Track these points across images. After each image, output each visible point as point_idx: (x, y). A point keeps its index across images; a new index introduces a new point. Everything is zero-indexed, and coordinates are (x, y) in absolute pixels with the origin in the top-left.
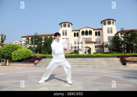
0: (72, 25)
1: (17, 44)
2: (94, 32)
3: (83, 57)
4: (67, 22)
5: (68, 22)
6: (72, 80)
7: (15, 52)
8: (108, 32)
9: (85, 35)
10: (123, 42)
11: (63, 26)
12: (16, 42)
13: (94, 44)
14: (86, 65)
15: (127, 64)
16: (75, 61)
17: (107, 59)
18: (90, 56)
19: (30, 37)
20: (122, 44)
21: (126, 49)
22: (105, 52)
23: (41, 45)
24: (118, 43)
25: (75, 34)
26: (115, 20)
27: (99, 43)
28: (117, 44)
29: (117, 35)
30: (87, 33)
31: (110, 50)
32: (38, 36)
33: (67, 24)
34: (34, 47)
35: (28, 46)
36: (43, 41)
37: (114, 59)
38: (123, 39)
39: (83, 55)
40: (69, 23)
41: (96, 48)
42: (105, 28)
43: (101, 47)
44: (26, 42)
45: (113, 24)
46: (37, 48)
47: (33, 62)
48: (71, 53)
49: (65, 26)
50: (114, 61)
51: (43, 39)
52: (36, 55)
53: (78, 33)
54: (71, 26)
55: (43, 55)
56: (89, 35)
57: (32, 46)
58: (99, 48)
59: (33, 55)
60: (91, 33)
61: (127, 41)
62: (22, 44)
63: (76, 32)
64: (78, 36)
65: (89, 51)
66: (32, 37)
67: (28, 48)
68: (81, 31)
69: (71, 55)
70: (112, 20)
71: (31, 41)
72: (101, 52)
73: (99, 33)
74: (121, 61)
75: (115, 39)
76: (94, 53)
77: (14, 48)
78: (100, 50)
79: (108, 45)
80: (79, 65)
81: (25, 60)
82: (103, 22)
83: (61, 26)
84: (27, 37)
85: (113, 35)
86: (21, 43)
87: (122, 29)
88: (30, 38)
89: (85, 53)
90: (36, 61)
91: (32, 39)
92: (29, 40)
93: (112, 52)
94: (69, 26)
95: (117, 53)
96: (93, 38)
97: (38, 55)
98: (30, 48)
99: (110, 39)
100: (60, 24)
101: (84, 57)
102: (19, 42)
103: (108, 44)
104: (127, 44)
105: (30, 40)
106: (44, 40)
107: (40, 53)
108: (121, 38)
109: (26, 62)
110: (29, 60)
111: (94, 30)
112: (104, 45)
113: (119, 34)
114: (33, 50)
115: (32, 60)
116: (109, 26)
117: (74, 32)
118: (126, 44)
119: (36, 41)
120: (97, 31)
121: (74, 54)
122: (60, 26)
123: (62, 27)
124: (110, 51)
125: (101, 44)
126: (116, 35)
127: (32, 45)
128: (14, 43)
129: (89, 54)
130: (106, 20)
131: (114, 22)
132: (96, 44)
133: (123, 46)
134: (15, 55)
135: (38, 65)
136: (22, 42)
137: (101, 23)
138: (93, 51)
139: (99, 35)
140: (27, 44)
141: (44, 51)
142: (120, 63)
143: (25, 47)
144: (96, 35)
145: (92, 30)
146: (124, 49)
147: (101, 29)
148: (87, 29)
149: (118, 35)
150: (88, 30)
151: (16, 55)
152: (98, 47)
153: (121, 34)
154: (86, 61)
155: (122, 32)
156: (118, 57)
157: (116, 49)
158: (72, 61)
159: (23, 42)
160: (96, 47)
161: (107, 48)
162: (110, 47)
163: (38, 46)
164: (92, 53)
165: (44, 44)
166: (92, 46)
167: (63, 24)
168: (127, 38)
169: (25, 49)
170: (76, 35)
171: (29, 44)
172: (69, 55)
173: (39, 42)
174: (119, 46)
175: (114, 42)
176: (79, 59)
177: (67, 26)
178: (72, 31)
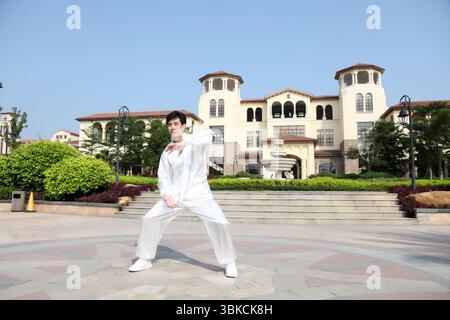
0: (241, 81)
1: (62, 141)
2: (311, 108)
3: (276, 187)
4: (225, 75)
5: (227, 72)
6: (238, 261)
7: (55, 167)
8: (359, 108)
9: (283, 116)
10: (406, 142)
11: (211, 85)
12: (57, 137)
13: (311, 147)
14: (286, 216)
15: (418, 215)
16: (249, 203)
17: (354, 198)
18: (300, 184)
19: (103, 119)
20: (404, 148)
21: (416, 164)
22: (347, 173)
23: (141, 147)
24: (390, 144)
25: (250, 111)
26: (381, 70)
27: (330, 142)
28: (387, 149)
29: (388, 119)
30: (288, 110)
31: (364, 168)
32: (129, 118)
33: (225, 80)
34: (118, 154)
35: (98, 149)
36: (148, 135)
37: (375, 198)
38: (406, 131)
39: (277, 182)
40: (233, 76)
41: (318, 160)
42: (350, 93)
43: (335, 158)
44: (92, 136)
45: (375, 81)
46: (126, 155)
47: (114, 201)
48: (237, 176)
49: (218, 86)
50: (377, 203)
51: (148, 127)
52: (122, 178)
53: (259, 111)
54: (236, 85)
55: (146, 180)
56: (295, 115)
57: (112, 149)
58: (328, 161)
59: (112, 179)
60: (301, 109)
61: (419, 138)
62: (77, 142)
63: (254, 107)
64: (259, 118)
65: (296, 169)
66: (112, 121)
67: (98, 156)
68: (270, 103)
69: (235, 180)
70: (372, 67)
71: (107, 132)
72: (334, 172)
73: (329, 109)
74: (400, 203)
75: (382, 133)
76: (310, 177)
77: (53, 155)
78: (332, 166)
79: (357, 152)
80: (262, 215)
81: (88, 194)
82: (344, 76)
83: (207, 85)
84: (96, 121)
85: (374, 117)
86: (74, 138)
87: (404, 100)
88: (104, 124)
89: (284, 176)
90: (123, 200)
91: (110, 127)
92: (100, 129)
93: (370, 173)
94: (231, 87)
95: (386, 177)
96: (311, 126)
97: (130, 179)
98: (104, 156)
99: (365, 130)
100: (202, 80)
101: (280, 189)
102: (69, 136)
103: (359, 146)
104: (419, 147)
105: (104, 130)
106: (149, 131)
107: (135, 173)
108: (401, 128)
109: (92, 201)
110: (101, 193)
111: (313, 99)
112: (346, 149)
113: (396, 114)
114: (115, 164)
115: (111, 195)
116: (363, 89)
117: (246, 107)
118: (416, 150)
119: (124, 132)
120: (324, 104)
121: (248, 179)
122: (202, 86)
123: (207, 90)
124: (363, 171)
125: (336, 147)
126: (384, 117)
127: (110, 146)
128: (53, 140)
129: (295, 177)
130: (352, 68)
131: (380, 74)
132: (318, 148)
133: (408, 155)
134: (54, 179)
135: (127, 211)
136: (78, 136)
137: (337, 77)
138: (309, 168)
139: (330, 117)
140: (93, 143)
141: (147, 168)
142: (396, 209)
143: (87, 153)
144: (319, 117)
145: (307, 101)
146: (411, 167)
147: (336, 98)
148: (288, 97)
149: (392, 118)
150: (295, 99)
151: (59, 177)
152: (324, 157)
153: (402, 115)
154: (287, 203)
155: (404, 108)
156: (391, 190)
157: (385, 162)
158: (238, 202)
159: (83, 137)
160: (317, 156)
161: (356, 162)
162: (365, 156)
163: (130, 148)
164: (304, 177)
165: (149, 143)
166: (306, 154)
167: (211, 80)
168: (420, 129)
169: (88, 160)
170: (254, 115)
171: (100, 143)
172: (231, 181)
173: (133, 138)
174: (394, 153)
175: (378, 141)
176: (263, 195)
177: (225, 85)
178: (242, 102)
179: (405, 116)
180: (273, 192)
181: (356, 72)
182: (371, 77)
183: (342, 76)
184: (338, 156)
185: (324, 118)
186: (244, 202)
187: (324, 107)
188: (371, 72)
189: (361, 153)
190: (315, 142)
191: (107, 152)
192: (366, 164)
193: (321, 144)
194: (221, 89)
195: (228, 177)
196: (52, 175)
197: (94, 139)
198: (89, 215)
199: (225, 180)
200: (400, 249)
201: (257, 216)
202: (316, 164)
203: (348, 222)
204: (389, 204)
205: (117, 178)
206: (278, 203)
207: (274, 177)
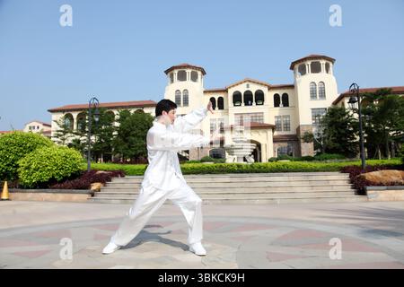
0: (204, 73)
1: (35, 131)
2: (269, 97)
3: (238, 170)
4: (189, 67)
5: (190, 64)
6: (203, 241)
7: (28, 156)
8: (313, 95)
9: (243, 104)
10: (357, 126)
11: (175, 77)
12: (30, 128)
13: (270, 132)
14: (247, 197)
15: (369, 192)
16: (213, 185)
17: (310, 178)
18: (260, 167)
19: (75, 110)
20: (355, 131)
21: (366, 145)
22: (303, 155)
23: (111, 135)
24: (342, 128)
25: (212, 100)
26: (332, 60)
27: (287, 127)
28: (339, 133)
29: (339, 105)
30: (248, 99)
31: (319, 151)
32: (99, 108)
33: (189, 71)
34: (89, 142)
35: (70, 139)
36: (117, 124)
37: (329, 178)
38: (356, 116)
39: (239, 166)
40: (196, 68)
41: (276, 144)
42: (304, 82)
43: (291, 142)
44: (64, 126)
45: (327, 71)
46: (97, 144)
47: (86, 187)
48: (202, 161)
49: (182, 77)
50: (331, 183)
51: (117, 117)
52: (93, 165)
53: (221, 100)
54: (199, 77)
55: (117, 167)
56: (254, 103)
57: (83, 138)
58: (285, 145)
59: (84, 166)
60: (260, 97)
61: (369, 122)
62: (50, 132)
63: (216, 97)
64: (221, 107)
65: (256, 153)
66: (83, 112)
67: (70, 145)
68: (231, 92)
69: (200, 165)
70: (324, 58)
71: (78, 123)
72: (291, 155)
73: (285, 97)
74: (351, 182)
75: (334, 119)
76: (269, 161)
77: (27, 145)
78: (289, 150)
79: (311, 136)
80: (226, 197)
81: (61, 182)
82: (298, 66)
83: (172, 76)
84: (67, 112)
85: (327, 103)
86: (46, 129)
87: (353, 87)
88: (75, 115)
89: (245, 160)
90: (95, 186)
91: (81, 118)
92: (72, 119)
93: (324, 155)
94: (194, 78)
95: (338, 158)
96: (269, 113)
97: (101, 166)
98: (76, 145)
99: (319, 116)
100: (167, 72)
101: (242, 172)
102: (41, 127)
103: (314, 130)
104: (368, 130)
105: (75, 121)
106: (118, 121)
107: (105, 161)
108: (351, 113)
109: (65, 188)
110: (75, 181)
111: (270, 88)
112: (302, 133)
113: (346, 100)
114: (86, 152)
115: (83, 182)
116: (317, 77)
117: (209, 97)
118: (366, 133)
119: (94, 122)
120: (280, 93)
121: (212, 163)
122: (167, 77)
123: (172, 81)
124: (318, 154)
125: (292, 132)
126: (335, 103)
127: (81, 136)
128: (26, 130)
129: (256, 161)
130: (305, 59)
131: (331, 64)
132: (276, 133)
133: (358, 138)
134: (28, 168)
135: (99, 196)
136: (50, 126)
137: (292, 67)
138: (269, 152)
139: (286, 104)
140: (65, 133)
141: (118, 155)
142: (349, 188)
143: (59, 143)
144: (277, 104)
145: (265, 90)
146: (361, 149)
147: (292, 87)
148: (248, 86)
149: (343, 104)
150: (254, 89)
151: (33, 166)
152: (282, 141)
153: (352, 101)
154: (248, 185)
155: (353, 94)
156: (343, 170)
157: (337, 145)
158: (203, 186)
159: (55, 127)
160: (275, 140)
161: (311, 145)
162: (320, 140)
163: (101, 137)
164: (265, 160)
165: (119, 131)
166: (266, 139)
167: (176, 72)
168: (369, 114)
169: (60, 148)
170: (218, 104)
171: (71, 132)
172: (196, 165)
173: (103, 127)
174: (346, 136)
175: (330, 125)
176: (226, 178)
177: (189, 76)
178: (205, 92)
179: (354, 102)
180: (236, 175)
181: (309, 63)
182: (323, 67)
183: (297, 66)
184: (294, 140)
185: (281, 105)
186: (209, 185)
187: (281, 96)
188: (323, 62)
189: (316, 137)
190: (273, 128)
191: (79, 141)
192: (320, 146)
193: (279, 129)
194: (185, 80)
195: (193, 162)
196: (26, 165)
197: (66, 129)
198: (63, 201)
199: (191, 165)
200: (352, 224)
201: (221, 197)
202: (274, 148)
203: (305, 201)
204: (341, 183)
205: (89, 166)
206: (240, 185)
207: (236, 161)
